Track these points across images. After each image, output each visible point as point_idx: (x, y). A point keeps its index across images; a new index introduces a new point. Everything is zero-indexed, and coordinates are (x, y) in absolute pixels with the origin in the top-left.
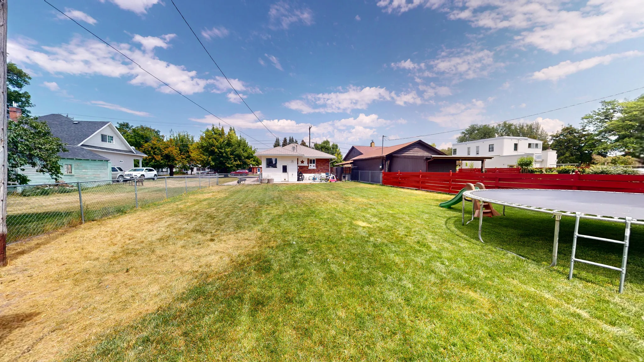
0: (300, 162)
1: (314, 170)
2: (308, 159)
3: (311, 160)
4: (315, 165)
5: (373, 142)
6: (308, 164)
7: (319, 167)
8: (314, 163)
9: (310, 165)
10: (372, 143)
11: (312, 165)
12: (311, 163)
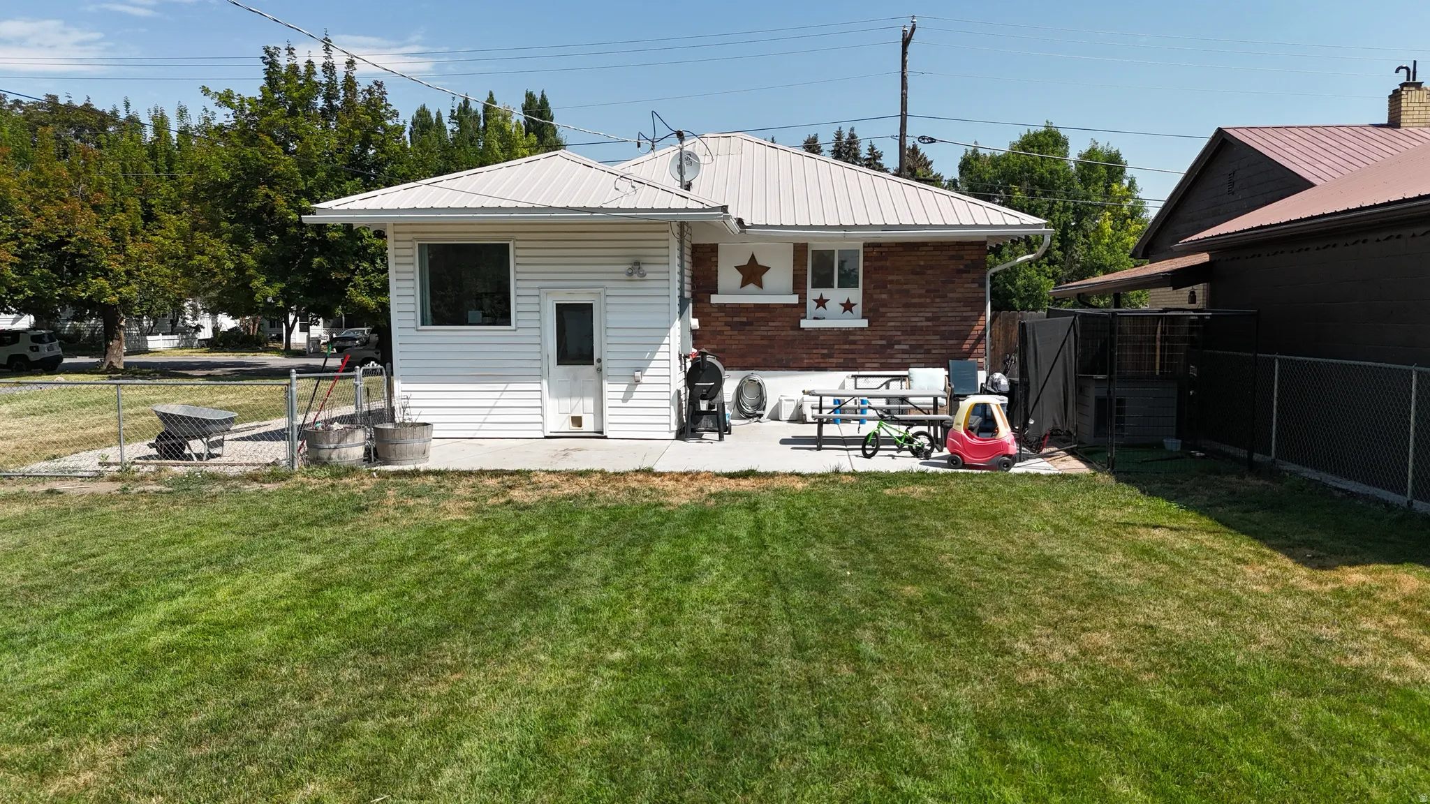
0: (728, 277)
1: (845, 335)
2: (800, 250)
3: (823, 258)
4: (855, 295)
5: (1412, 83)
6: (799, 286)
7: (895, 315)
8: (847, 280)
9: (813, 294)
10: (1409, 97)
11: (836, 296)
12: (823, 281)
